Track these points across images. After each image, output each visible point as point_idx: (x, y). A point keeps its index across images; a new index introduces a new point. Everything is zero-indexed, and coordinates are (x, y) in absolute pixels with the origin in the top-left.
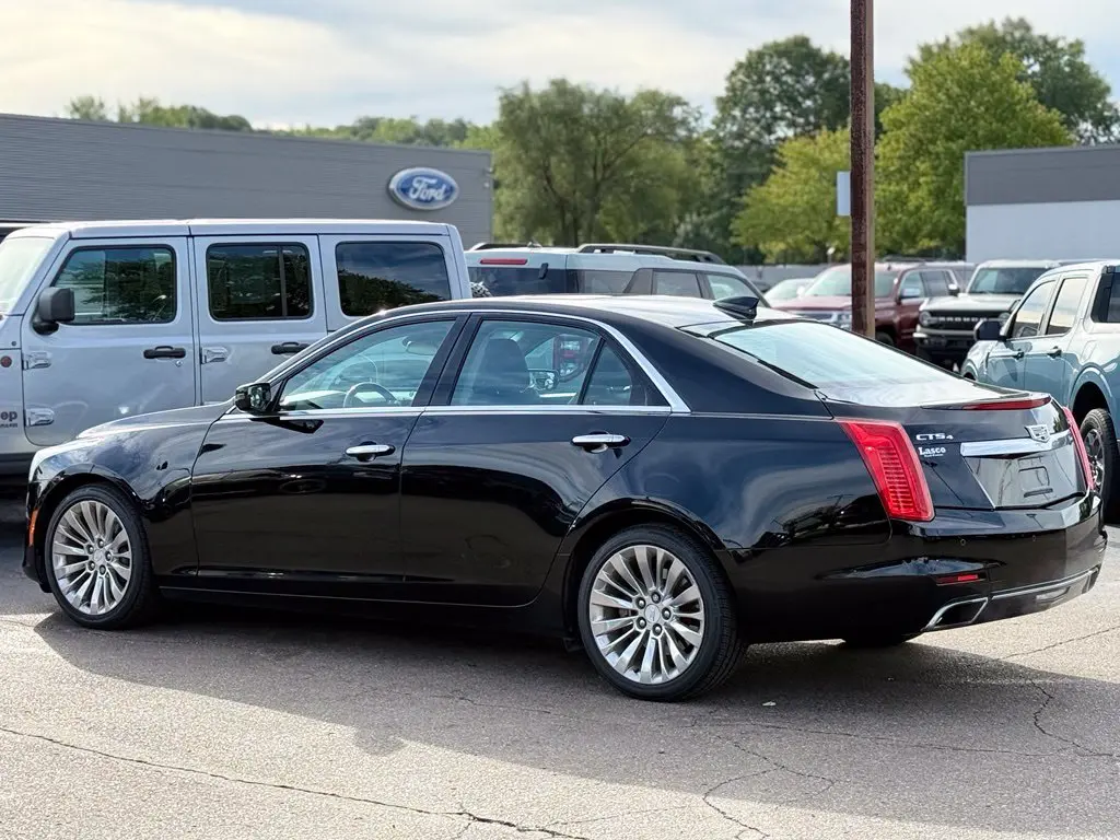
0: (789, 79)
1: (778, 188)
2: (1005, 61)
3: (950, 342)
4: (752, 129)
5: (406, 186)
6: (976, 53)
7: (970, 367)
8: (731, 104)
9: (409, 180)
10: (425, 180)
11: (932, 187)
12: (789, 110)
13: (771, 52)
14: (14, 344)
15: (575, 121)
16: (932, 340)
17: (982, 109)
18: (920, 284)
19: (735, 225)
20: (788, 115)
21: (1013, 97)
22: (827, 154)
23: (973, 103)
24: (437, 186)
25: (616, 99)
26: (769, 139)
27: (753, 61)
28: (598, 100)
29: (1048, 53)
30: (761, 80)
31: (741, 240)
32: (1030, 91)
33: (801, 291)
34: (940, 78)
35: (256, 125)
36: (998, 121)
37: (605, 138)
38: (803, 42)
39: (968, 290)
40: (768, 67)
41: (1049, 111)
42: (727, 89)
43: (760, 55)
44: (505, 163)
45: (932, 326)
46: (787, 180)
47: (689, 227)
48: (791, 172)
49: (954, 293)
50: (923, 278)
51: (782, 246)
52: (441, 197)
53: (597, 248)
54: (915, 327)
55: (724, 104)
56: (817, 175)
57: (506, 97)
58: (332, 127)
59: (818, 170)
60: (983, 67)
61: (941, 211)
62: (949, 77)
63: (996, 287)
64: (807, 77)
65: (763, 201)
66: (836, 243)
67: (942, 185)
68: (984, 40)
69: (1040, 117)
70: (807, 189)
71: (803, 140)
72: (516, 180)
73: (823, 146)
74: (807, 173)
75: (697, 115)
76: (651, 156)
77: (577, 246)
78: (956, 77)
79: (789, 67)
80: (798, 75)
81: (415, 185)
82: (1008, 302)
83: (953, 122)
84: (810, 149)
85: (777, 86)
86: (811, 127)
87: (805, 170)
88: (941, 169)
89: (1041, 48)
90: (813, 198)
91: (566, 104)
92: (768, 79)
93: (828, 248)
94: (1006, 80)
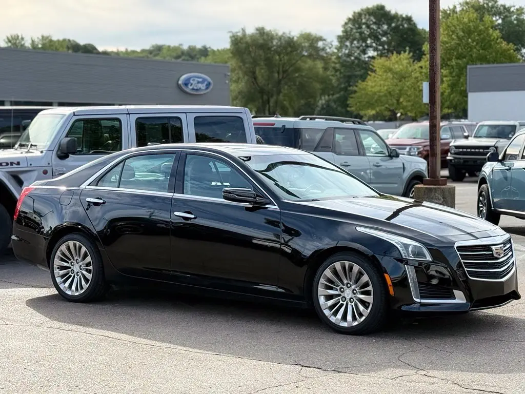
0: (375, 27)
1: (372, 82)
2: (486, 19)
3: (464, 162)
4: (355, 52)
5: (187, 82)
6: (471, 15)
7: (484, 174)
8: (344, 39)
9: (188, 79)
10: (196, 79)
11: (450, 83)
12: (374, 42)
13: (365, 13)
14: (49, 164)
15: (269, 49)
16: (456, 160)
17: (475, 43)
18: (449, 133)
19: (350, 101)
20: (374, 45)
21: (490, 37)
22: (396, 66)
23: (470, 40)
24: (202, 82)
25: (289, 38)
26: (365, 57)
27: (356, 18)
28: (280, 38)
29: (506, 14)
30: (360, 27)
31: (353, 109)
32: (499, 34)
33: (390, 136)
34: (453, 28)
35: (100, 49)
36: (483, 49)
37: (283, 57)
38: (381, 8)
39: (473, 136)
40: (364, 21)
41: (508, 45)
42: (343, 32)
43: (360, 14)
44: (233, 70)
45: (456, 154)
46: (376, 79)
47: (324, 102)
48: (379, 75)
49: (467, 137)
50: (451, 129)
51: (373, 112)
52: (204, 88)
53: (308, 118)
54: (447, 154)
55: (341, 39)
56: (391, 76)
57: (234, 36)
58: (139, 50)
59: (392, 74)
60: (474, 22)
61: (454, 95)
62: (458, 27)
63: (487, 134)
64: (383, 25)
65: (364, 89)
66: (401, 110)
67: (455, 82)
68: (473, 7)
69: (504, 48)
70: (386, 83)
71: (383, 59)
72: (239, 78)
73: (394, 62)
74: (386, 75)
75: (330, 46)
76: (307, 66)
77: (298, 117)
78: (461, 27)
79: (374, 20)
80: (379, 25)
81: (191, 82)
82: (493, 142)
83: (460, 50)
84: (388, 63)
85: (368, 30)
86: (386, 51)
87: (385, 74)
88: (454, 74)
89: (503, 11)
90: (389, 88)
91: (264, 39)
92: (364, 26)
93: (397, 113)
94: (487, 29)
